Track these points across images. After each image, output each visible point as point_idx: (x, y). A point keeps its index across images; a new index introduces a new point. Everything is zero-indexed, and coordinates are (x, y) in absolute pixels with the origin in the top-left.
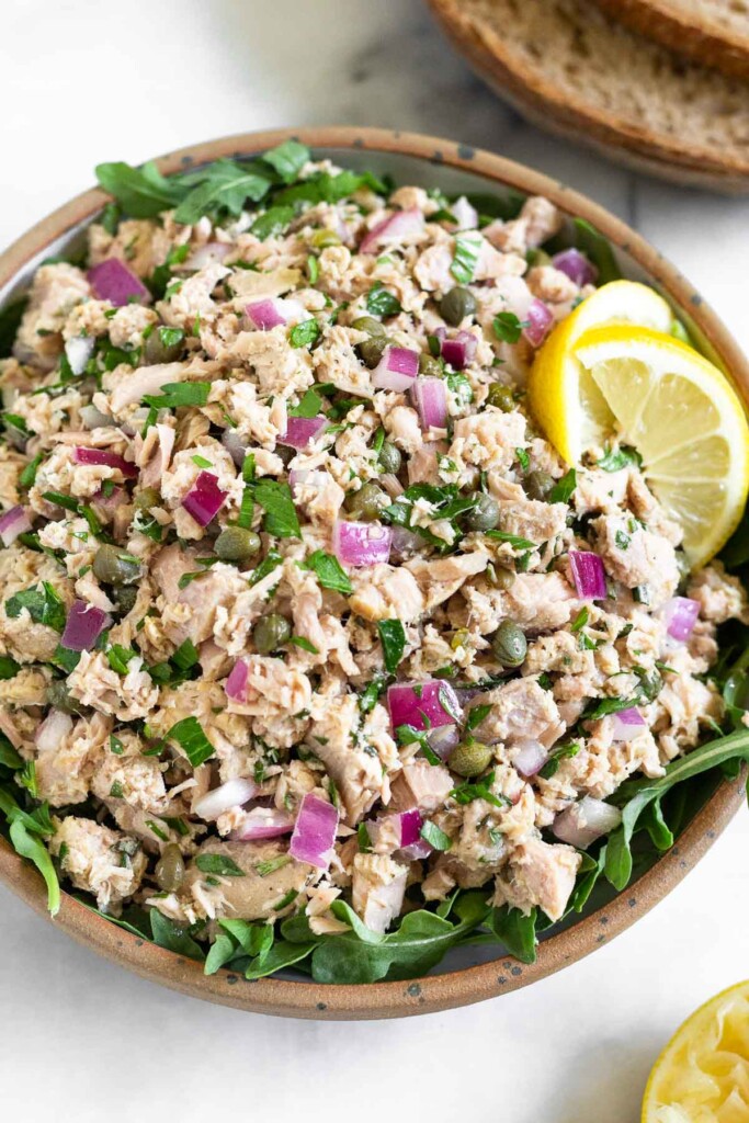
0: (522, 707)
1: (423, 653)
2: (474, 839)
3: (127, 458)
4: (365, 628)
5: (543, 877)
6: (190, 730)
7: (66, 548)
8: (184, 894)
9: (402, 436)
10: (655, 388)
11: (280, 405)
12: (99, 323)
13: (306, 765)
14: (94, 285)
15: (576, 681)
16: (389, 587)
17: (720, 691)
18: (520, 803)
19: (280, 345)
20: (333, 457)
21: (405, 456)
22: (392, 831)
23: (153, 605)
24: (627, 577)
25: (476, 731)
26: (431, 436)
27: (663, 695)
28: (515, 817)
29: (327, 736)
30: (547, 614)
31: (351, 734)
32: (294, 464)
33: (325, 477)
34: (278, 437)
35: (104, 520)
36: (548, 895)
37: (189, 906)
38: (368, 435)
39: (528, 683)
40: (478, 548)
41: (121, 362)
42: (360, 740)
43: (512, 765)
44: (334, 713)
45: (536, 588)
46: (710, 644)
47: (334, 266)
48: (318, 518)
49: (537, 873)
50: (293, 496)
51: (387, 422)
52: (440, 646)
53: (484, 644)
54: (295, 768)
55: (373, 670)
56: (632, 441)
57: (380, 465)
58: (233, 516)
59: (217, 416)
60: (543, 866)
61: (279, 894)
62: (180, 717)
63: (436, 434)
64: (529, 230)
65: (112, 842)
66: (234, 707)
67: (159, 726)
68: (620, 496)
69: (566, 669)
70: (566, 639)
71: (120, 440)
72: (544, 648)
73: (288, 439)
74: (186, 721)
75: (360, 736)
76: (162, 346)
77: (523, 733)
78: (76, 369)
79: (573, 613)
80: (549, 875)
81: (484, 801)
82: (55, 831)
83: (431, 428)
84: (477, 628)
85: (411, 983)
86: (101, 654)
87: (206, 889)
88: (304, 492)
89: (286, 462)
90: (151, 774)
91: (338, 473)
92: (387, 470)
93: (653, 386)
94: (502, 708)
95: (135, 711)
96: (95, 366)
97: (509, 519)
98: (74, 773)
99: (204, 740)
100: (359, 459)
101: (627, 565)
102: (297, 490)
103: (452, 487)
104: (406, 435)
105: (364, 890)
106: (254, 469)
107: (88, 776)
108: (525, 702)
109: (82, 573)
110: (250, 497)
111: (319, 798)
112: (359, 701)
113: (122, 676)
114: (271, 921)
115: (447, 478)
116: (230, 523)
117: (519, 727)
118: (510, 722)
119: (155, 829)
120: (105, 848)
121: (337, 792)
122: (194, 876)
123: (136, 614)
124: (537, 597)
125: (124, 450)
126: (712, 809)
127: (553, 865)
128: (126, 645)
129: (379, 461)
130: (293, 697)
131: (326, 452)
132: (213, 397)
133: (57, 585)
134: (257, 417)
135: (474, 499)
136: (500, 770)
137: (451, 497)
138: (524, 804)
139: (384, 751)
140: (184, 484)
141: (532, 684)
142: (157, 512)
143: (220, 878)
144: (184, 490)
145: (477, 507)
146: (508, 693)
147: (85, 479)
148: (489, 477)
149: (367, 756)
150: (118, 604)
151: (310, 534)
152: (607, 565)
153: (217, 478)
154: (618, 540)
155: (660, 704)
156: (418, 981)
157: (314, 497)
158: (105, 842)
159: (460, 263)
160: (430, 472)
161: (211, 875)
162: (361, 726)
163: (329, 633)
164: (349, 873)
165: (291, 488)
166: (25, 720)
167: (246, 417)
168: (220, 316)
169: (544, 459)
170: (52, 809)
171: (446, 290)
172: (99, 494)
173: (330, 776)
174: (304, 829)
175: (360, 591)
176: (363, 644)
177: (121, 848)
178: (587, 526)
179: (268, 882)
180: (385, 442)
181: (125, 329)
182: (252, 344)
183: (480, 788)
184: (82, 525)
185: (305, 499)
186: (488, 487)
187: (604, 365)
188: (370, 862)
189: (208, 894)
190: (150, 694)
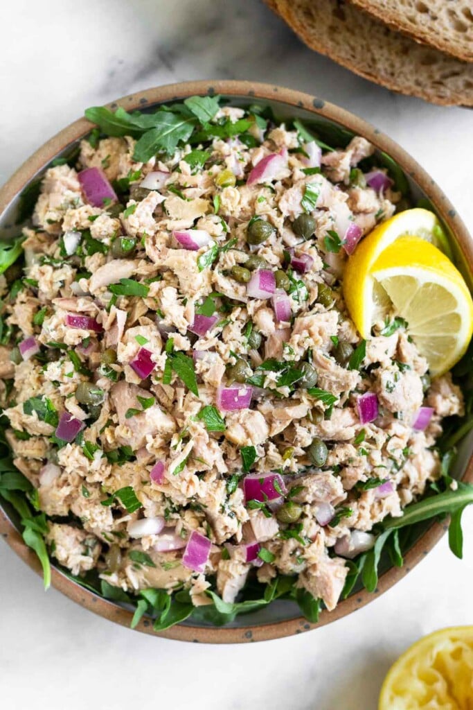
0: (322, 488)
1: (266, 459)
2: (288, 560)
3: (98, 321)
4: (232, 447)
5: (326, 585)
6: (128, 493)
7: (60, 381)
8: (122, 572)
9: (263, 329)
10: (419, 291)
11: (191, 305)
12: (85, 223)
13: (194, 514)
14: (83, 185)
15: (355, 471)
16: (249, 426)
17: (441, 459)
18: (316, 542)
19: (193, 268)
20: (220, 342)
21: (264, 338)
22: (241, 554)
23: (110, 418)
24: (391, 407)
25: (294, 498)
26: (281, 327)
27: (407, 466)
28: (313, 551)
29: (207, 505)
30: (341, 435)
31: (221, 505)
32: (197, 345)
33: (215, 356)
34: (188, 327)
35: (83, 360)
36: (328, 596)
37: (124, 581)
38: (242, 326)
39: (326, 476)
40: (303, 402)
41: (97, 251)
42: (226, 509)
43: (314, 517)
44: (212, 493)
45: (336, 420)
46: (438, 428)
47: (229, 201)
48: (209, 383)
49: (323, 582)
50: (195, 368)
51: (255, 319)
52: (276, 457)
53: (303, 452)
54: (188, 515)
55: (236, 470)
56: (403, 315)
57: (248, 345)
58: (159, 375)
59: (152, 305)
60: (326, 578)
61: (175, 581)
62: (123, 485)
63: (283, 325)
64: (353, 156)
65: (81, 539)
66: (154, 486)
67: (110, 487)
68: (392, 352)
69: (350, 465)
70: (351, 450)
71: (94, 309)
72: (337, 456)
73: (194, 328)
74: (126, 488)
75: (226, 506)
76: (121, 251)
77: (322, 500)
78: (69, 251)
79: (357, 432)
80: (329, 584)
81: (296, 541)
82: (48, 531)
83: (281, 322)
84: (299, 444)
85: (247, 630)
86: (78, 447)
87: (133, 570)
88: (201, 367)
89: (193, 343)
90: (105, 512)
91: (223, 352)
92: (252, 347)
93: (418, 288)
94: (310, 490)
95: (97, 478)
96: (81, 251)
97: (323, 379)
98: (61, 503)
99: (135, 500)
100: (235, 342)
101: (392, 401)
102: (197, 365)
103: (291, 362)
104: (265, 327)
105: (223, 580)
106: (173, 347)
107: (68, 503)
108: (324, 486)
109: (70, 396)
110: (169, 365)
111: (200, 534)
112: (227, 485)
113: (90, 460)
114: (170, 592)
115: (288, 358)
116: (157, 379)
117: (318, 498)
118: (314, 495)
119: (106, 537)
120: (77, 543)
121: (211, 531)
122: (127, 562)
123: (100, 423)
124: (336, 426)
125: (96, 316)
126: (428, 538)
127: (332, 578)
128: (94, 441)
129: (248, 343)
130: (188, 487)
131: (217, 338)
132: (151, 294)
133: (54, 399)
134: (177, 314)
135: (303, 371)
136: (306, 522)
137: (289, 366)
138: (318, 543)
139: (239, 514)
140: (131, 354)
141: (329, 477)
142: (115, 367)
143: (142, 566)
144: (131, 358)
145: (304, 377)
146: (314, 481)
147: (73, 336)
148: (314, 352)
149: (229, 518)
150: (90, 414)
151: (204, 393)
152: (380, 399)
153: (151, 353)
154: (387, 387)
155: (404, 471)
156: (251, 630)
157: (207, 370)
158: (77, 539)
159: (307, 199)
160: (278, 352)
161: (137, 563)
162: (227, 500)
163: (211, 451)
164: (215, 570)
165: (195, 362)
166: (34, 465)
167: (170, 314)
168: (157, 232)
169: (348, 333)
170: (48, 518)
171: (297, 216)
172: (81, 345)
173: (208, 522)
174: (192, 551)
175: (231, 428)
176: (231, 455)
177: (86, 544)
178: (370, 373)
179: (169, 573)
180: (252, 330)
181: (100, 232)
182: (176, 263)
183: (294, 533)
184: (70, 367)
185: (202, 371)
186: (312, 357)
187: (389, 279)
188: (228, 566)
189: (135, 574)
190: (106, 469)
